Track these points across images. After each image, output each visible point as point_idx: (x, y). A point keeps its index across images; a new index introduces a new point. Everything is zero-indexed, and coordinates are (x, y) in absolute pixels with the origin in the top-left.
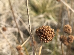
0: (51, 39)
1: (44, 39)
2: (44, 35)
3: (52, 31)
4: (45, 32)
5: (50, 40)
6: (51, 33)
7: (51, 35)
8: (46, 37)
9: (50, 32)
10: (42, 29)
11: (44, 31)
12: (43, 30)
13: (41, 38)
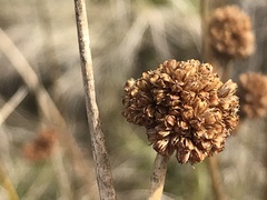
0: (220, 140)
1: (176, 140)
2: (179, 117)
3: (223, 95)
4: (183, 101)
5: (214, 148)
6: (220, 106)
7: (219, 114)
8: (193, 129)
9: (211, 99)
10: (167, 79)
11: (179, 94)
12: (169, 89)
13: (161, 138)
